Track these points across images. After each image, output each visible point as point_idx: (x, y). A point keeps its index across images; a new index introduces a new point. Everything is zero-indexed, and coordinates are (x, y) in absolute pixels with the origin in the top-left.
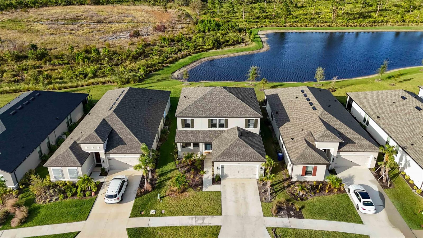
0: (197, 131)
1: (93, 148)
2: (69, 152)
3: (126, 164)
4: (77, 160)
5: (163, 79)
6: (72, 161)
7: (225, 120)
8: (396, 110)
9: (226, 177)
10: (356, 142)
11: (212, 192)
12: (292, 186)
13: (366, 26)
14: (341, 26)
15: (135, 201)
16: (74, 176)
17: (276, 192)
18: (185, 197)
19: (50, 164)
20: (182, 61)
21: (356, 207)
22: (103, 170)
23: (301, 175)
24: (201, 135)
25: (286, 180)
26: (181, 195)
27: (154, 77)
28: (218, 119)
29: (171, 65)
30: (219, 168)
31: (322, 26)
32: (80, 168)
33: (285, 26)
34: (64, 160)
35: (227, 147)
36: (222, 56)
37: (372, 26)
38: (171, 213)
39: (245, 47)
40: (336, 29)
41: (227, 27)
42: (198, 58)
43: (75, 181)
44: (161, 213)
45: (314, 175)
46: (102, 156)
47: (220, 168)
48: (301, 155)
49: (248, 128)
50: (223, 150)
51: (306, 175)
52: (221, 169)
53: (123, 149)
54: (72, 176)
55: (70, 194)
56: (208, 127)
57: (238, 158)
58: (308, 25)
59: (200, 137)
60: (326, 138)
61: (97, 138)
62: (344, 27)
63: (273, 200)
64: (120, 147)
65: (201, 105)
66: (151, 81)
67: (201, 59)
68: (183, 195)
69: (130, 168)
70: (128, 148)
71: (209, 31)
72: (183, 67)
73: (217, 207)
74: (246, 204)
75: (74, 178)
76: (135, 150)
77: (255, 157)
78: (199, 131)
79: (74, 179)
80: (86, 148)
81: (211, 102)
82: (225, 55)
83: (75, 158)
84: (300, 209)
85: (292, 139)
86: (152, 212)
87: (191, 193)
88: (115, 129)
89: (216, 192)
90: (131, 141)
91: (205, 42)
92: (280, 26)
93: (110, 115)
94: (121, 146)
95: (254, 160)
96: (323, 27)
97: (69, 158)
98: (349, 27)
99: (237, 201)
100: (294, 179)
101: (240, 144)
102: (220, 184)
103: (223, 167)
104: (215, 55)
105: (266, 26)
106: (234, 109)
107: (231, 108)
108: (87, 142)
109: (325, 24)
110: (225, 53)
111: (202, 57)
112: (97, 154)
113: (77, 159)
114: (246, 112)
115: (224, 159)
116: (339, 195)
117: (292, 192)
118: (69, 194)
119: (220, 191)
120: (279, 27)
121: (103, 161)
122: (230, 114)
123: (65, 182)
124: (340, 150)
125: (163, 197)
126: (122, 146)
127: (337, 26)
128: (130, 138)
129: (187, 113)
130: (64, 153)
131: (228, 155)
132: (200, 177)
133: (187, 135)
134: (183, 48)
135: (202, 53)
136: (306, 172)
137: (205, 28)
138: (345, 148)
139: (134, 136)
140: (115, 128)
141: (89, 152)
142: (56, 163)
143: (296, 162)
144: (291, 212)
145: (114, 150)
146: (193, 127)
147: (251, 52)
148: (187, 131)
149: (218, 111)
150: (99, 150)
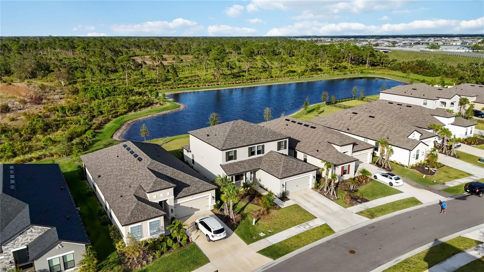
0: (239, 162)
1: (162, 195)
3: (192, 208)
4: (158, 210)
5: (110, 144)
6: (153, 212)
7: (262, 145)
8: (356, 122)
9: (288, 192)
11: (290, 206)
15: (236, 233)
16: (155, 231)
18: (274, 216)
19: (130, 222)
20: (108, 125)
23: (340, 175)
24: (246, 165)
27: (97, 144)
28: (256, 146)
29: (100, 131)
32: (162, 219)
33: (179, 88)
34: (142, 214)
35: (282, 165)
36: (146, 117)
38: (278, 230)
39: (162, 107)
40: (223, 87)
42: (122, 121)
43: (154, 237)
44: (270, 232)
45: (349, 173)
46: (170, 203)
47: (285, 185)
49: (280, 149)
50: (281, 169)
51: (343, 175)
53: (190, 190)
54: (152, 231)
56: (249, 156)
57: (297, 171)
59: (246, 167)
61: (166, 183)
62: (231, 85)
64: (185, 189)
65: (236, 137)
66: (96, 148)
67: (126, 122)
68: (270, 215)
69: (195, 212)
70: (195, 189)
72: (116, 131)
73: (307, 214)
75: (154, 233)
76: (203, 188)
78: (242, 162)
79: (155, 235)
80: (155, 197)
81: (243, 133)
82: (149, 116)
83: (154, 208)
84: (362, 197)
85: (318, 151)
86: (262, 234)
87: (275, 212)
89: (293, 205)
90: (193, 181)
93: (151, 163)
95: (309, 170)
96: (214, 86)
97: (147, 210)
99: (316, 206)
100: (337, 181)
101: (290, 161)
102: (289, 199)
103: (286, 183)
104: (137, 117)
105: (160, 89)
107: (263, 135)
108: (158, 189)
110: (148, 114)
111: (126, 119)
113: (156, 208)
114: (276, 136)
115: (288, 174)
116: (373, 183)
118: (164, 249)
119: (295, 204)
120: (172, 88)
121: (172, 209)
122: (266, 140)
123: (145, 241)
126: (187, 188)
128: (189, 179)
129: (229, 145)
130: (136, 206)
131: (287, 171)
133: (234, 167)
135: (121, 116)
136: (344, 172)
138: (355, 149)
139: (191, 176)
141: (157, 201)
142: (135, 219)
143: (338, 164)
144: (358, 200)
145: (181, 193)
146: (236, 159)
147: (172, 110)
148: (231, 164)
149: (254, 139)
150: (169, 196)
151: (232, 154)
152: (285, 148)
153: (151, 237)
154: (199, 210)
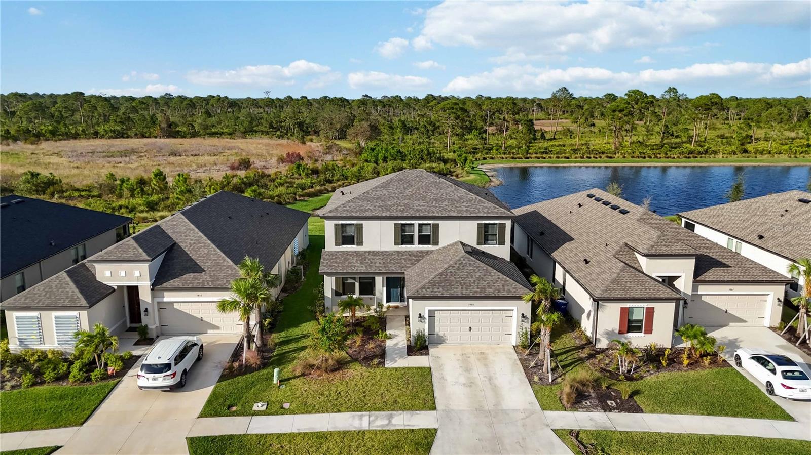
0: (369, 252)
1: (123, 274)
2: (65, 279)
3: (202, 320)
4: (80, 295)
6: (67, 298)
7: (433, 225)
8: (794, 221)
9: (440, 341)
10: (730, 265)
11: (409, 368)
12: (600, 357)
13: (678, 157)
14: (633, 157)
15: (217, 387)
16: (68, 337)
17: (564, 367)
18: (341, 379)
19: (13, 303)
21: (764, 390)
22: (144, 331)
23: (617, 331)
24: (378, 261)
25: (582, 347)
26: (332, 375)
28: (416, 223)
30: (425, 318)
31: (596, 158)
32: (84, 314)
33: (528, 158)
34: (47, 296)
35: (440, 271)
37: (689, 158)
38: (305, 408)
40: (623, 162)
41: (418, 155)
43: (68, 351)
44: (282, 408)
45: (649, 331)
46: (145, 295)
47: (427, 316)
48: (614, 281)
49: (485, 244)
50: (432, 276)
51: (628, 332)
52: (427, 321)
53: (196, 279)
54: (62, 337)
55: (52, 374)
56: (396, 244)
57: (467, 290)
58: (571, 156)
59: (377, 264)
60: (664, 248)
61: (137, 250)
62: (638, 159)
63: (559, 380)
64: (189, 276)
65: (379, 198)
68: (338, 375)
69: (209, 331)
70: (208, 279)
71: (385, 160)
73: (423, 395)
74: (495, 389)
75: (66, 342)
76: (225, 281)
77: (506, 288)
78: (374, 253)
79: (67, 346)
80: (108, 274)
81: (401, 193)
83: (77, 291)
84: (631, 396)
85: (587, 262)
86: (259, 406)
87: (356, 371)
88: (181, 244)
89: (419, 368)
90: (217, 265)
91: (379, 172)
92: (519, 158)
93: (173, 218)
94: (192, 275)
95: (505, 294)
96: (599, 159)
97: (62, 292)
98: (647, 159)
99: (471, 384)
100: (603, 344)
101: (470, 265)
102: (427, 354)
103: (432, 314)
105: (492, 158)
106: (452, 204)
107: (446, 203)
108: (111, 258)
109: (603, 156)
112: (133, 291)
113: (81, 292)
114: (478, 209)
115: (436, 292)
116: (716, 370)
117: (603, 366)
118: (49, 374)
119: (427, 366)
120: (515, 159)
121: (146, 309)
122: (444, 212)
123: (44, 352)
124: (699, 279)
125: (289, 379)
126: (195, 274)
127: (624, 157)
128: (215, 260)
129: (347, 210)
131: (443, 284)
132: (378, 343)
133: (346, 259)
134: (335, 178)
136: (630, 325)
137: (376, 157)
138: (710, 275)
139: (223, 255)
140: (181, 242)
141: (114, 284)
142: (27, 302)
143: (605, 295)
144: (609, 402)
145: (174, 282)
146: (360, 243)
148: (347, 252)
149: (418, 207)
150: (138, 279)
151: (351, 232)
152: (502, 243)
153: (61, 348)
154: (218, 328)
